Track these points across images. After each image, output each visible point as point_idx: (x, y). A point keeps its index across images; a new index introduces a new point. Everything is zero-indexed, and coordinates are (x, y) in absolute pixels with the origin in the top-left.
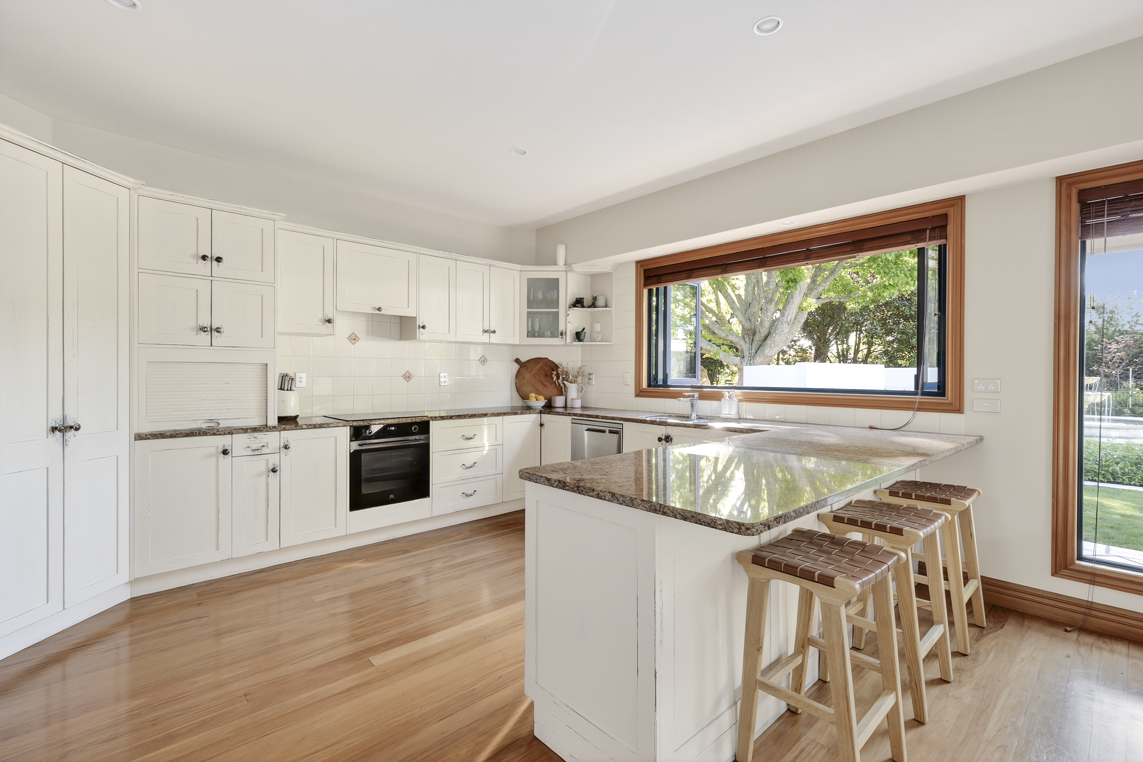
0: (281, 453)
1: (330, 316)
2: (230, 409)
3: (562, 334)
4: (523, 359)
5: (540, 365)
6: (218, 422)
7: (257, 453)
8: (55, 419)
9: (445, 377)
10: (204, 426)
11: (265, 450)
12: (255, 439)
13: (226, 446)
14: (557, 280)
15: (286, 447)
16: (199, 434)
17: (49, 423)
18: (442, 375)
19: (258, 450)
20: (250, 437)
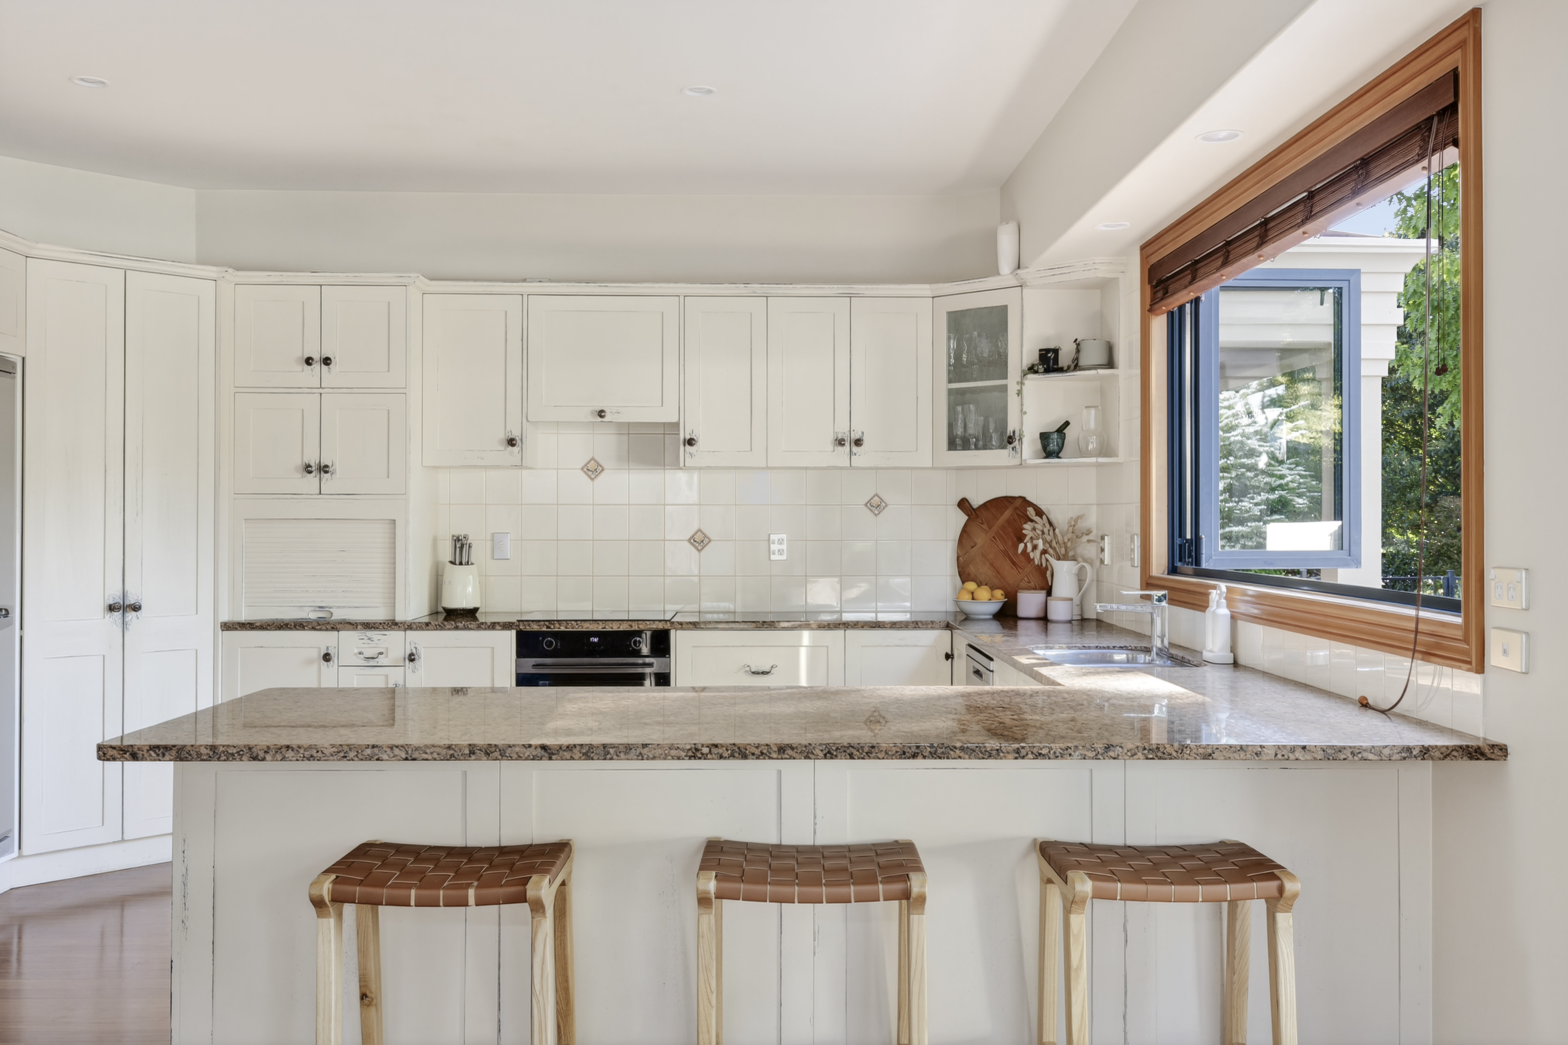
0: (407, 667)
1: (516, 434)
2: (346, 591)
3: (1010, 440)
4: (977, 501)
5: (1007, 514)
6: (329, 611)
7: (372, 663)
8: (114, 595)
9: (781, 542)
10: (313, 616)
11: (382, 660)
12: (369, 641)
13: (330, 648)
14: (1004, 309)
15: (412, 658)
16: (295, 627)
17: (106, 599)
18: (772, 537)
19: (373, 658)
20: (362, 637)
